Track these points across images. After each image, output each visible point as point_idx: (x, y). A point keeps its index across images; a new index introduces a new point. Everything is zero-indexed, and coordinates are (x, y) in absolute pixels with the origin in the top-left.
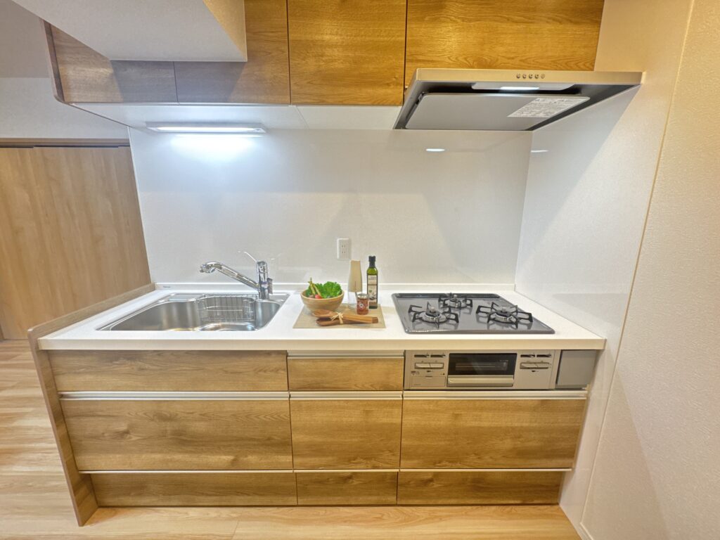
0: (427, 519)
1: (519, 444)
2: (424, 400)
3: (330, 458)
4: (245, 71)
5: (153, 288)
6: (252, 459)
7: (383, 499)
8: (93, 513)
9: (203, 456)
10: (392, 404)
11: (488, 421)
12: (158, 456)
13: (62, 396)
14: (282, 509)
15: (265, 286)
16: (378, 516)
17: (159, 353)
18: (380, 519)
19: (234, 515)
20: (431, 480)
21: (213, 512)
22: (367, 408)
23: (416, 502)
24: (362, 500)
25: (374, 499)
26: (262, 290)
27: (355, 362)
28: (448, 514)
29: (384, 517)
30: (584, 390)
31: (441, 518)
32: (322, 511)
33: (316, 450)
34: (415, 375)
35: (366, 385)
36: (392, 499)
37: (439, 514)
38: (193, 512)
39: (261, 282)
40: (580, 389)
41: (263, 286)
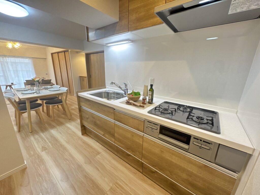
0: (149, 184)
1: (190, 179)
2: (150, 140)
3: (123, 145)
4: (118, 24)
5: (105, 88)
6: (107, 135)
7: (138, 169)
8: (84, 134)
9: (99, 130)
10: (140, 136)
11: (175, 160)
12: (92, 126)
13: (81, 106)
14: (114, 154)
15: (126, 91)
16: (135, 172)
17: (93, 101)
18: (135, 174)
19: (104, 149)
20: (154, 172)
21: (101, 146)
22: (133, 134)
23: (149, 177)
24: (132, 164)
25: (136, 167)
26: (125, 92)
27: (130, 117)
28: (158, 188)
29: (137, 174)
30: (237, 174)
31: (154, 188)
32: (122, 161)
33: (120, 141)
34: (148, 129)
35: (133, 126)
36: (141, 171)
37: (155, 186)
38: (98, 144)
39: (125, 90)
40: (235, 172)
41: (125, 91)
